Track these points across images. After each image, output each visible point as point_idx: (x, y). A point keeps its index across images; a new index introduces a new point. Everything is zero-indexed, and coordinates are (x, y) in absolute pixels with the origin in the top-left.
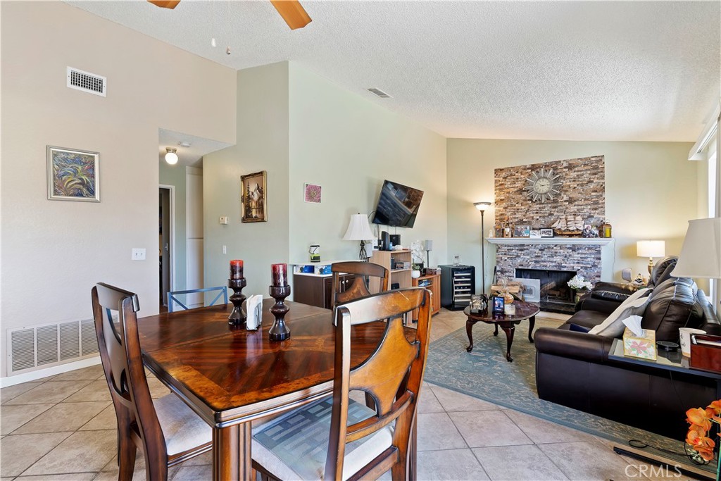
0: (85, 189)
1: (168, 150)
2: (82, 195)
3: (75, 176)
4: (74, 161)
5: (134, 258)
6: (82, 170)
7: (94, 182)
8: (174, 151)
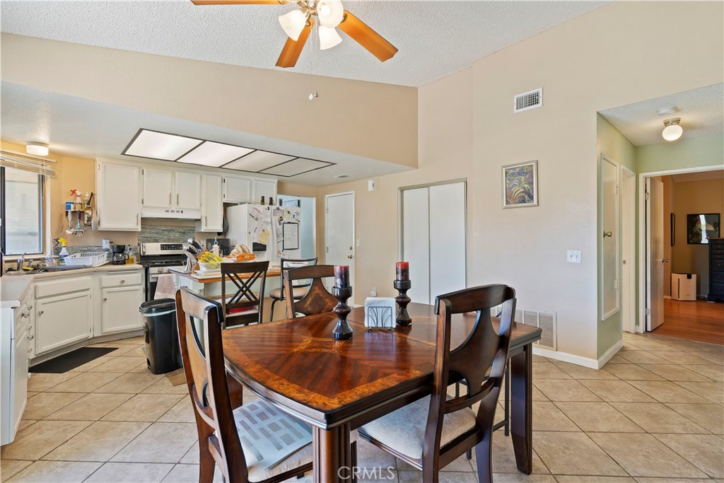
0: (527, 197)
1: (667, 124)
2: (524, 202)
3: (520, 186)
4: (519, 174)
5: (569, 260)
6: (525, 180)
7: (532, 188)
8: (677, 121)
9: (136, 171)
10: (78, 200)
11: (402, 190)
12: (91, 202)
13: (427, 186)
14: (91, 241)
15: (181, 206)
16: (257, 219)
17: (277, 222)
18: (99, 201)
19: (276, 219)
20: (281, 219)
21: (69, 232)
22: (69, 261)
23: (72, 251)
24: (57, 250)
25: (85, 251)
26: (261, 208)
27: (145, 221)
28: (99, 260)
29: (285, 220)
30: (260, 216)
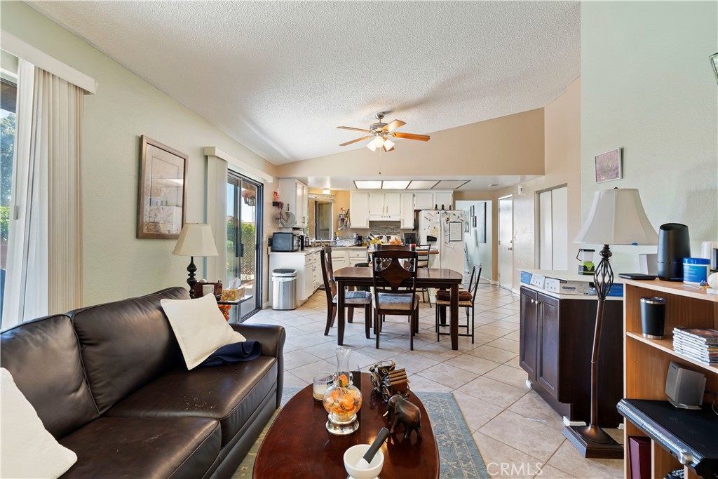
9: (366, 195)
10: (344, 213)
11: (538, 193)
12: (347, 215)
13: (550, 189)
14: (349, 234)
15: (389, 213)
16: (430, 220)
17: (445, 223)
18: (351, 211)
19: (444, 220)
20: (448, 219)
21: (339, 229)
22: (338, 243)
23: (342, 238)
24: (335, 238)
25: (347, 239)
26: (434, 212)
27: (371, 223)
28: (350, 243)
29: (451, 220)
30: (432, 218)
